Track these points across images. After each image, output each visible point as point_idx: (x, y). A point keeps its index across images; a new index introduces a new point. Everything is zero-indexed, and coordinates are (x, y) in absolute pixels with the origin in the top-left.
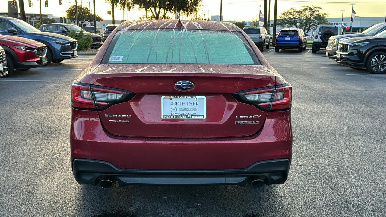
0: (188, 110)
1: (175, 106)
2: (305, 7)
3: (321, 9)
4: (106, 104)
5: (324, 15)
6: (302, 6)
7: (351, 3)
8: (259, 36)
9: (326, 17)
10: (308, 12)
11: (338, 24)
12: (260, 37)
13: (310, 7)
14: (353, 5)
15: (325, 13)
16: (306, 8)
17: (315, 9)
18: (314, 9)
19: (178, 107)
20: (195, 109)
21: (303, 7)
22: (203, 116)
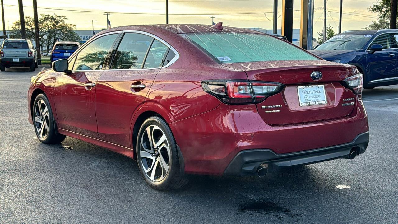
0: (315, 97)
1: (307, 95)
2: (45, 16)
3: (65, 18)
4: (265, 96)
5: (71, 27)
6: (41, 15)
7: (106, 13)
8: (27, 51)
9: (74, 29)
10: (49, 22)
11: (86, 38)
12: (29, 52)
13: (52, 16)
14: (107, 15)
15: (71, 25)
16: (47, 17)
17: (59, 18)
18: (57, 19)
19: (309, 95)
20: (319, 96)
21: (43, 16)
22: (325, 101)
